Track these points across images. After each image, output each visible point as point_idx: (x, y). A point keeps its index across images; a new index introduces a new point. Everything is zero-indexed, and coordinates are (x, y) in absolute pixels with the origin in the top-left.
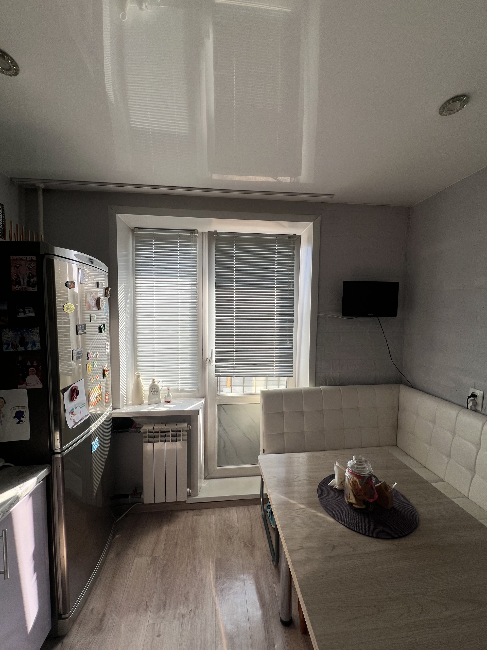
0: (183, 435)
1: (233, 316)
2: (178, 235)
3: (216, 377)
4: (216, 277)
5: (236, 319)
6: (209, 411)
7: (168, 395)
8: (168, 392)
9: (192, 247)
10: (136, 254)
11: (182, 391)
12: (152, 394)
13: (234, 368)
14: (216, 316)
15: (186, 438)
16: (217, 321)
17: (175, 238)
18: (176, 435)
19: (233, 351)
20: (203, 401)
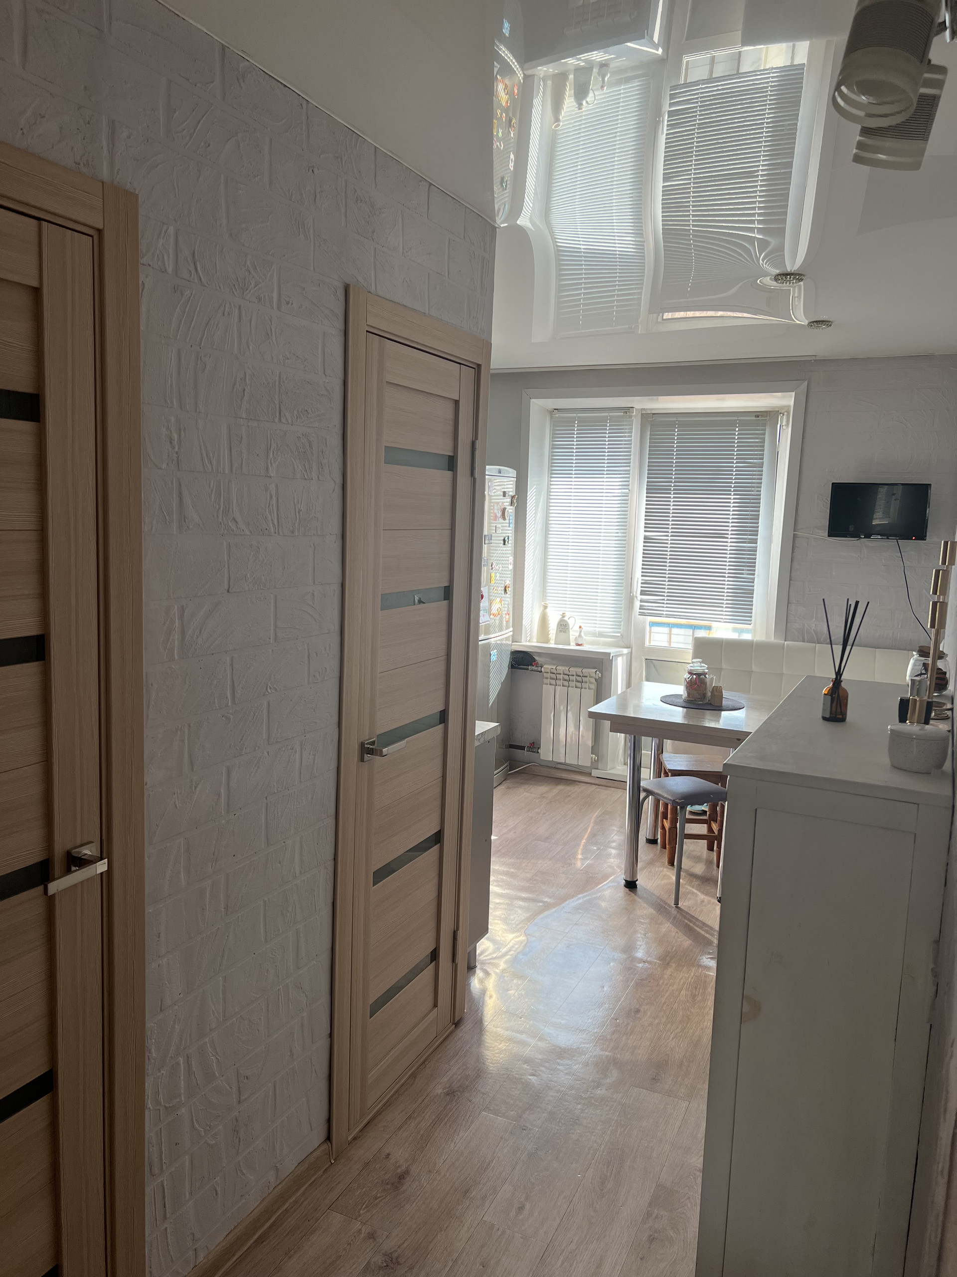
0: (590, 683)
1: (668, 532)
2: (607, 416)
3: (639, 615)
4: (648, 478)
5: (672, 536)
6: (634, 665)
7: (580, 636)
8: (580, 632)
9: (625, 433)
10: (553, 445)
11: (601, 635)
12: (561, 631)
13: (665, 605)
14: (645, 531)
15: (593, 686)
16: (646, 538)
17: (604, 420)
18: (581, 681)
19: (665, 581)
20: (625, 651)
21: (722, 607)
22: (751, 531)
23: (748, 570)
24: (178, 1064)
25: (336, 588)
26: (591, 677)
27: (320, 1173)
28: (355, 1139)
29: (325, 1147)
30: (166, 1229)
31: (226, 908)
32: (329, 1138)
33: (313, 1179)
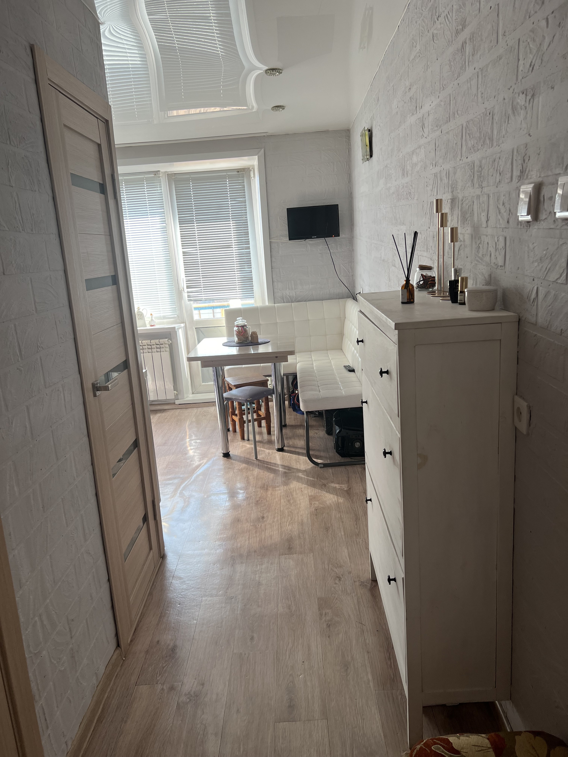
0: (166, 347)
1: (197, 248)
2: (144, 178)
3: (188, 301)
4: (179, 215)
5: (199, 250)
6: (189, 333)
7: (152, 320)
8: (152, 317)
9: (157, 187)
11: (164, 317)
12: (139, 319)
13: (203, 293)
14: (183, 248)
15: (168, 349)
16: (184, 253)
17: (142, 180)
18: (159, 347)
19: (200, 278)
20: (182, 325)
21: (236, 290)
22: (245, 242)
23: (248, 266)
24: (36, 622)
25: (62, 273)
26: (165, 344)
27: (119, 668)
28: (131, 641)
29: (118, 651)
30: (49, 735)
31: (43, 507)
32: (118, 645)
33: (116, 674)
